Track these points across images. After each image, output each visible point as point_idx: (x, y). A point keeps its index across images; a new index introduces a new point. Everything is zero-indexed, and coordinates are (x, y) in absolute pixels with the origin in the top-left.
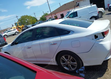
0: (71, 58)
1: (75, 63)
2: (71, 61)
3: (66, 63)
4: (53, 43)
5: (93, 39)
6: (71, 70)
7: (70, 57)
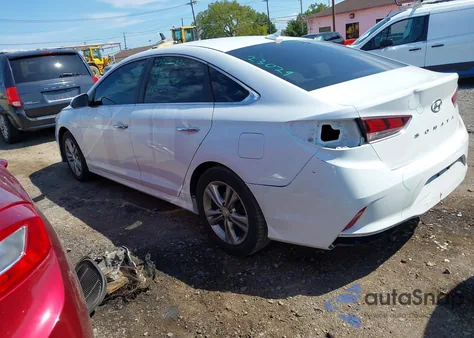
0: (234, 198)
1: (244, 219)
2: (234, 210)
3: (218, 212)
4: (187, 127)
5: (310, 140)
6: (230, 242)
7: (231, 193)
